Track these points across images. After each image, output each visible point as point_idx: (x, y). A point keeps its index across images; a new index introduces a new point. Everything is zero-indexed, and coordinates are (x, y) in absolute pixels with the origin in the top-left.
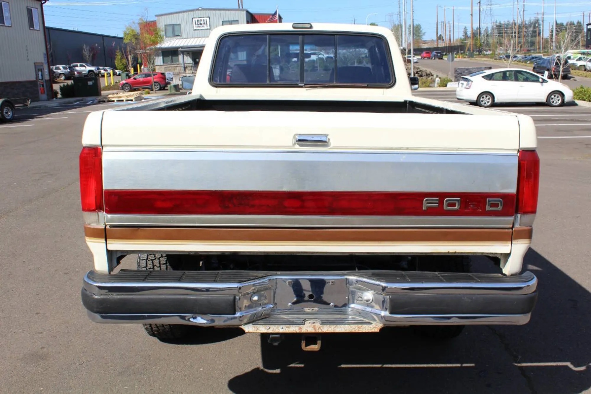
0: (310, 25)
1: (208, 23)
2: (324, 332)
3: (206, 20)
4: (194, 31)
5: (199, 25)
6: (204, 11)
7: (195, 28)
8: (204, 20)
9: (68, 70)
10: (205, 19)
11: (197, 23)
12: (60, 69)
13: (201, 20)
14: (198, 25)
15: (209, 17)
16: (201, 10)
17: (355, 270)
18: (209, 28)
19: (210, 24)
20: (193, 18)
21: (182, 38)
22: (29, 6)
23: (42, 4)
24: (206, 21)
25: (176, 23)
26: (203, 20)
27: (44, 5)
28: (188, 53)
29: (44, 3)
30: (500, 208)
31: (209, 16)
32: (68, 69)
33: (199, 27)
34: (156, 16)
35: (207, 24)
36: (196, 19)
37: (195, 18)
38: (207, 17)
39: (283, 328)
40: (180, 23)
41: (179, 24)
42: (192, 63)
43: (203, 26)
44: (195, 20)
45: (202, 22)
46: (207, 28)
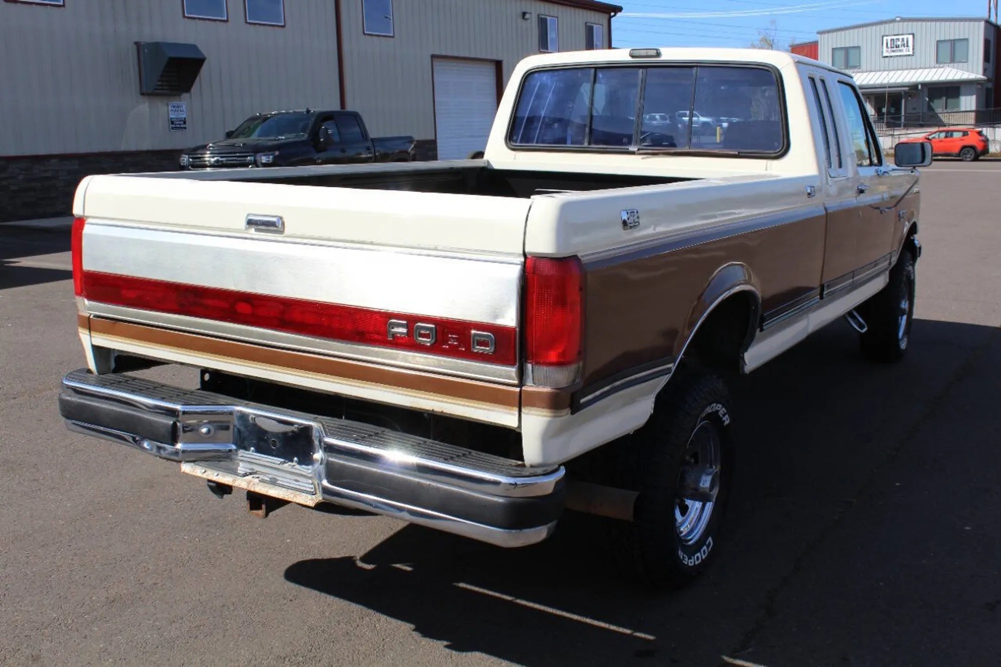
0: (655, 51)
1: (910, 44)
2: (256, 491)
3: (907, 39)
4: (883, 59)
5: (893, 47)
6: (905, 23)
7: (885, 54)
8: (903, 39)
9: (668, 122)
10: (905, 37)
11: (889, 45)
12: (655, 119)
13: (898, 39)
14: (891, 48)
15: (913, 34)
16: (899, 21)
17: (342, 418)
18: (911, 53)
19: (913, 46)
20: (883, 36)
21: (860, 70)
22: (589, 21)
23: (610, 17)
24: (907, 42)
25: (852, 45)
26: (901, 40)
27: (613, 19)
28: (868, 98)
29: (614, 16)
30: (488, 350)
31: (914, 32)
32: (668, 120)
33: (893, 51)
34: (819, 33)
35: (907, 46)
36: (889, 38)
37: (887, 36)
38: (910, 34)
39: (218, 475)
40: (860, 45)
41: (858, 47)
42: (875, 115)
43: (901, 51)
44: (887, 40)
45: (899, 43)
46: (908, 53)
